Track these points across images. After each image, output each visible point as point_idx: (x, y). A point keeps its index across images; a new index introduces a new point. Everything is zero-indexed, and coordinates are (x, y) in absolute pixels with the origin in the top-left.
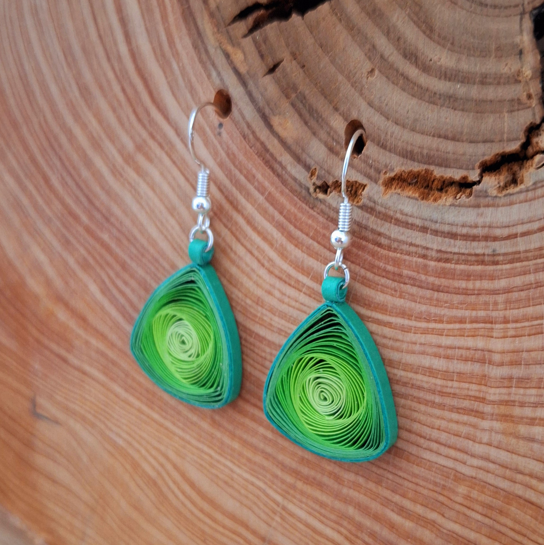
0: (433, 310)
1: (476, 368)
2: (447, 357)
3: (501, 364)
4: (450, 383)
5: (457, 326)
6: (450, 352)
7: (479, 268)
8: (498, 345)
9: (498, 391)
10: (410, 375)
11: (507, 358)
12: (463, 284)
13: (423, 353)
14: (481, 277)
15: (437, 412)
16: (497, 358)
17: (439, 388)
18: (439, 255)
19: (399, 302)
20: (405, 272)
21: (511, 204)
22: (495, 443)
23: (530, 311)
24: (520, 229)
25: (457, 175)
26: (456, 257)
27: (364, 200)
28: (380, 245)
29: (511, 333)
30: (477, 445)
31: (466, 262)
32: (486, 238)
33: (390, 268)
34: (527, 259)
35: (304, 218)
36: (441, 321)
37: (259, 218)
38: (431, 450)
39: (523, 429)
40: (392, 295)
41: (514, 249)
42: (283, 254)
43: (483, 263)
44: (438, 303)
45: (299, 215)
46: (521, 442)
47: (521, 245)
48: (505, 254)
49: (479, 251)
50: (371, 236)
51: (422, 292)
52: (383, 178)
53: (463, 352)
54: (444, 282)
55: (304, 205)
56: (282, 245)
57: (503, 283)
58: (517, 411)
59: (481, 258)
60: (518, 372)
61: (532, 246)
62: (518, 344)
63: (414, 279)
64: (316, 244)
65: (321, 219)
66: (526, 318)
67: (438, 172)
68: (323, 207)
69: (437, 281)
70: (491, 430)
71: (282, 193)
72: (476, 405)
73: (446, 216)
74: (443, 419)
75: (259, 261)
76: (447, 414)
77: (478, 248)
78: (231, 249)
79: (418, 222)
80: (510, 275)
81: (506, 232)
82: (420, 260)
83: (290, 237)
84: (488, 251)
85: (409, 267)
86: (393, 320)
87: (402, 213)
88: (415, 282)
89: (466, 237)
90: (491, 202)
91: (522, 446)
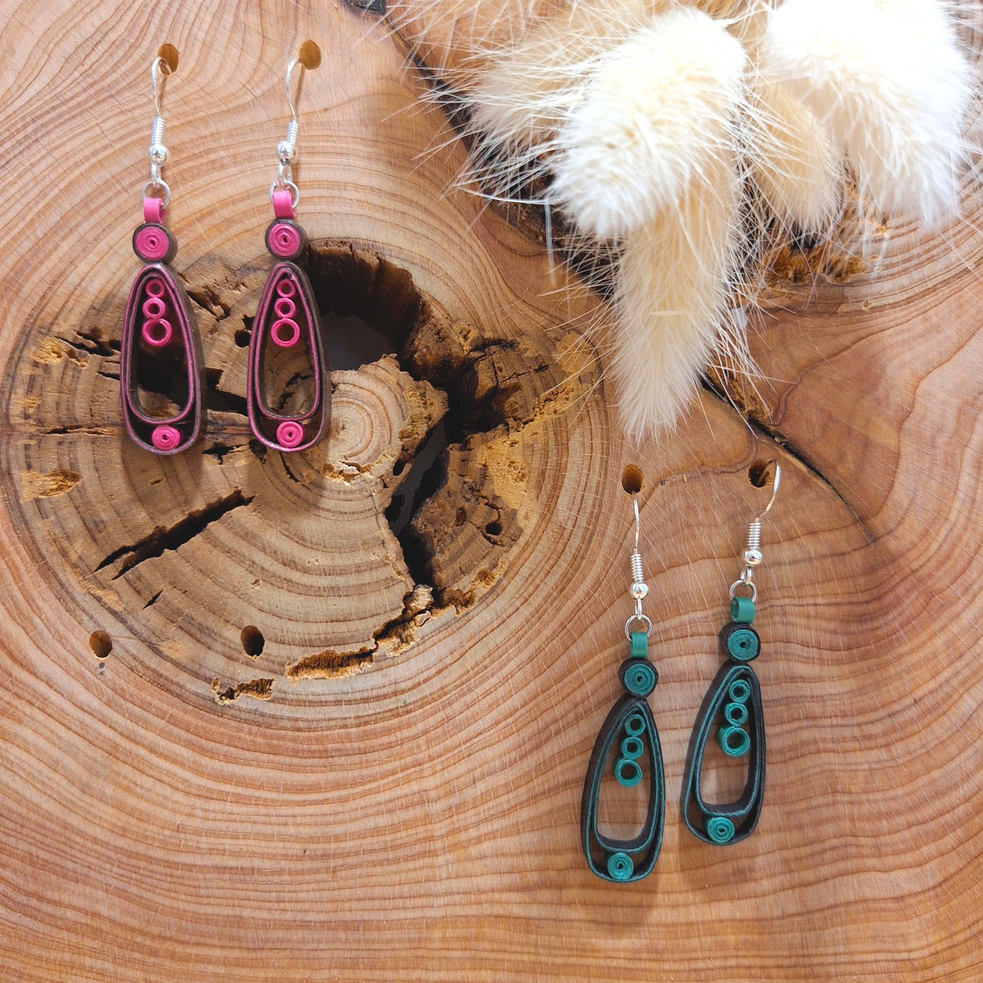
0: (365, 772)
1: (418, 811)
2: (390, 811)
3: (439, 799)
4: (398, 835)
5: (391, 778)
6: (390, 805)
7: (396, 721)
8: (430, 782)
9: (442, 824)
10: (358, 842)
11: (442, 792)
12: (386, 740)
13: (366, 816)
14: (400, 728)
15: (394, 868)
16: (433, 794)
17: (389, 844)
18: (358, 721)
19: (331, 776)
20: (330, 746)
21: (408, 659)
22: (453, 874)
23: (448, 742)
24: (422, 677)
25: (356, 648)
26: (373, 717)
27: (275, 694)
28: (299, 730)
29: (438, 768)
30: (438, 884)
31: (383, 719)
32: (395, 694)
33: (314, 747)
34: (434, 700)
35: (214, 728)
36: (375, 780)
37: (163, 744)
38: (398, 909)
39: (473, 851)
40: (323, 772)
41: (422, 695)
42: (198, 770)
43: (398, 715)
44: (369, 764)
45: (209, 727)
46: (475, 862)
47: (426, 690)
48: (414, 702)
49: (391, 707)
50: (288, 724)
51: (350, 760)
52: (288, 668)
53: (403, 800)
54: (369, 743)
55: (212, 716)
56: (195, 762)
57: (420, 727)
58: (464, 836)
59: (395, 712)
60: (454, 800)
61: (435, 689)
62: (446, 775)
63: (340, 750)
64: (232, 749)
65: (233, 723)
66: (448, 750)
67: (339, 651)
68: (233, 712)
69: (362, 745)
70: (447, 864)
71: (185, 711)
72: (427, 846)
73: (355, 685)
74: (401, 872)
75: (171, 786)
76: (403, 866)
77: (390, 703)
78: (136, 784)
79: (331, 698)
80: (424, 718)
81: (410, 683)
82: (342, 731)
83: (203, 751)
84: (401, 704)
85: (333, 741)
86: (329, 795)
87: (314, 695)
88: (342, 753)
89: (377, 698)
90: (391, 662)
91: (478, 866)
